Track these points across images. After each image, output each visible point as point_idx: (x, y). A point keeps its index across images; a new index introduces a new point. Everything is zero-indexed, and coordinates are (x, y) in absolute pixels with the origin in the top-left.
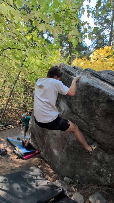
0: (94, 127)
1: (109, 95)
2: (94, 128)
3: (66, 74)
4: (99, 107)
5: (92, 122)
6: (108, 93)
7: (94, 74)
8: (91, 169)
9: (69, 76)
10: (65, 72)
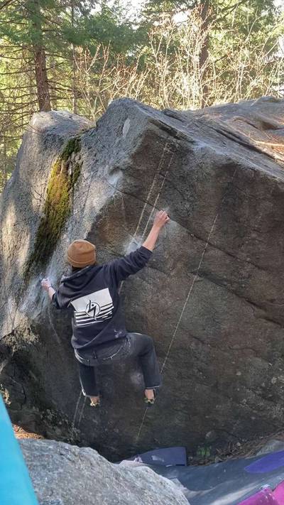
0: (249, 262)
1: (276, 182)
2: (249, 268)
3: (164, 135)
4: (258, 210)
5: (242, 251)
6: (274, 177)
7: (225, 133)
8: (248, 391)
9: (174, 140)
10: (161, 131)
